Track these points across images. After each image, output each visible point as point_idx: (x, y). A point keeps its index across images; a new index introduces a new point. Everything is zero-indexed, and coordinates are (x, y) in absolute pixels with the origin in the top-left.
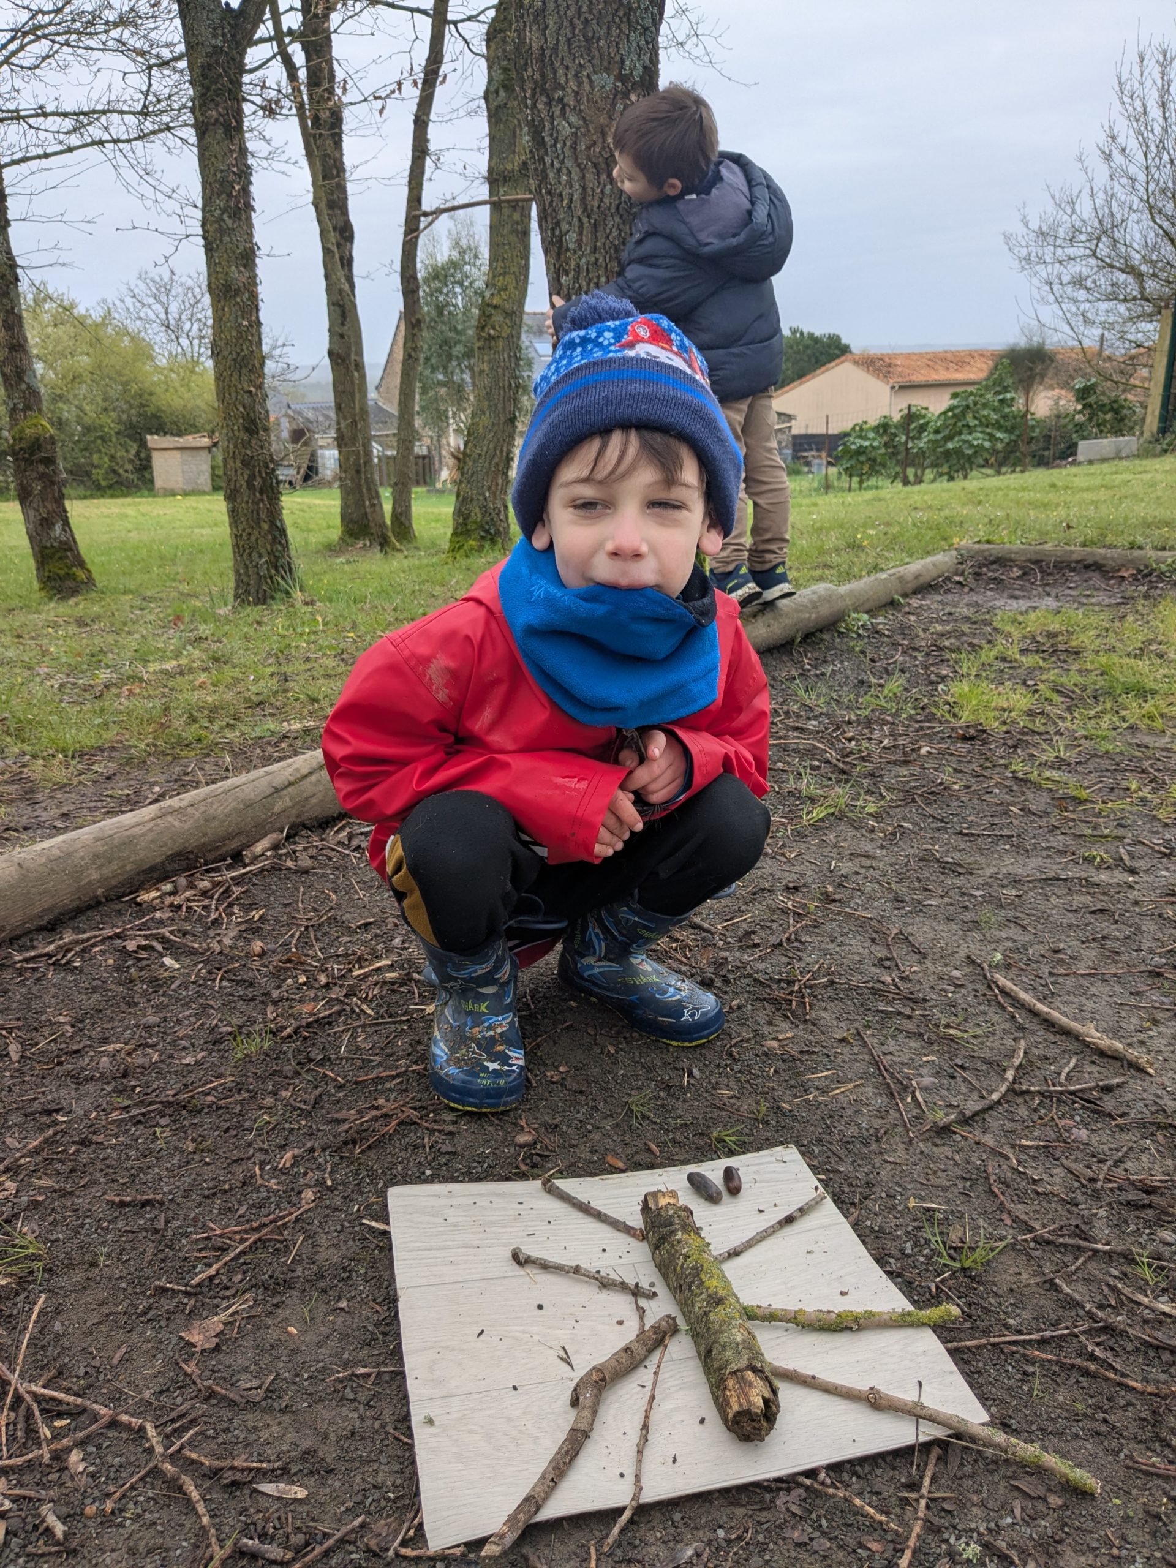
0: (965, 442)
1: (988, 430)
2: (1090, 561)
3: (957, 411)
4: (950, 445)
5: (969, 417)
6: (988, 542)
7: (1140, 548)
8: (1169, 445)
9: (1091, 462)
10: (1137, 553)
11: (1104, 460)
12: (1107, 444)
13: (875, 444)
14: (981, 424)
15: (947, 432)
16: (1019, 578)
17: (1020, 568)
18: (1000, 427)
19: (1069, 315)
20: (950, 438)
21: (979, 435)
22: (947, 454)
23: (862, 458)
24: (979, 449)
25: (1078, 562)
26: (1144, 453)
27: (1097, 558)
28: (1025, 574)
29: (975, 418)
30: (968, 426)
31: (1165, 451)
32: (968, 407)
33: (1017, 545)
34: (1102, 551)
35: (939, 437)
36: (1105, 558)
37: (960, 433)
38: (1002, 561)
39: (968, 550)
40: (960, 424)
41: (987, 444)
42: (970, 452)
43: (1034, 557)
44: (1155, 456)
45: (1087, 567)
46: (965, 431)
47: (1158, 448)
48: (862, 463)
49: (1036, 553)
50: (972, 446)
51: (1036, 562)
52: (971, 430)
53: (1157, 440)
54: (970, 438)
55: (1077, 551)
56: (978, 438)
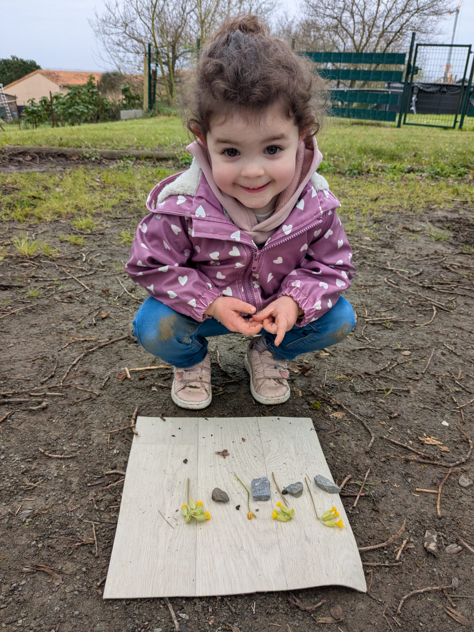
0: (76, 109)
1: (86, 105)
2: (60, 153)
3: (71, 95)
4: (70, 111)
5: (77, 98)
6: (18, 145)
7: (81, 147)
8: (153, 113)
9: (126, 120)
10: (79, 149)
11: (131, 119)
12: (132, 112)
13: (40, 109)
14: (83, 102)
15: (68, 105)
16: (31, 161)
17: (31, 156)
18: (90, 103)
19: (113, 57)
20: (70, 107)
21: (82, 107)
22: (71, 114)
23: (35, 115)
24: (83, 113)
25: (55, 153)
26: (145, 117)
27: (63, 152)
28: (33, 159)
29: (80, 99)
30: (76, 102)
31: (152, 116)
32: (75, 94)
33: (31, 146)
34: (65, 148)
35: (65, 106)
36: (66, 151)
37: (74, 105)
38: (24, 153)
39: (9, 148)
40: (73, 101)
41: (86, 111)
42: (79, 114)
43: (37, 151)
44: (148, 118)
45: (59, 155)
46: (76, 104)
47: (149, 115)
48: (35, 118)
49: (38, 149)
50: (79, 111)
51: (38, 153)
52: (78, 104)
53: (149, 112)
54: (78, 108)
55: (56, 148)
56: (81, 108)
